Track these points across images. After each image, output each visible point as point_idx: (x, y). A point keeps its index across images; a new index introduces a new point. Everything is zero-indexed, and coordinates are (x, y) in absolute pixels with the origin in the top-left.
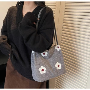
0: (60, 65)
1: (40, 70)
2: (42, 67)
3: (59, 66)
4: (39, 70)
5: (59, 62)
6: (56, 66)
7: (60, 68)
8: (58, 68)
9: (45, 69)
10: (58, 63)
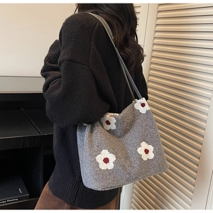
0: (151, 148)
1: (100, 159)
2: (105, 153)
3: (147, 151)
4: (97, 160)
5: (147, 142)
6: (141, 151)
7: (151, 155)
8: (145, 157)
9: (112, 158)
10: (144, 145)
